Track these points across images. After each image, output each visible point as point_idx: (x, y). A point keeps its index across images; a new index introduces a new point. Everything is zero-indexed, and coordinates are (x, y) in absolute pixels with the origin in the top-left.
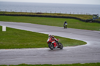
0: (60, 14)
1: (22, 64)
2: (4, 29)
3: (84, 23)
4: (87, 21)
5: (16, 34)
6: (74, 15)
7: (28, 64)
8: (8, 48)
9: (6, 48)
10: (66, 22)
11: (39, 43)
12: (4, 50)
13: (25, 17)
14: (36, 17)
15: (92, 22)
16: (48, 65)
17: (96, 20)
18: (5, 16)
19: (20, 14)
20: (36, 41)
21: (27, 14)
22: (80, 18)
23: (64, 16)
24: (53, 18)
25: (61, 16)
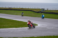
3: (36, 13)
4: (38, 12)
6: (30, 9)
7: (4, 37)
10: (23, 13)
11: (10, 25)
13: (2, 10)
14: (8, 10)
15: (41, 13)
17: (43, 12)
20: (8, 24)
22: (34, 10)
23: (25, 9)
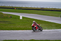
0: (55, 9)
1: (32, 40)
2: (21, 18)
5: (28, 21)
8: (24, 30)
9: (22, 30)
12: (21, 31)
13: (34, 10)
16: (48, 40)
18: (21, 10)
19: (31, 8)
21: (35, 9)
23: (58, 10)
24: (51, 11)
25: (56, 10)
